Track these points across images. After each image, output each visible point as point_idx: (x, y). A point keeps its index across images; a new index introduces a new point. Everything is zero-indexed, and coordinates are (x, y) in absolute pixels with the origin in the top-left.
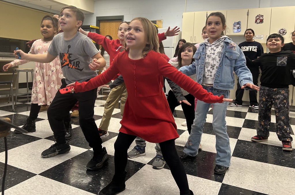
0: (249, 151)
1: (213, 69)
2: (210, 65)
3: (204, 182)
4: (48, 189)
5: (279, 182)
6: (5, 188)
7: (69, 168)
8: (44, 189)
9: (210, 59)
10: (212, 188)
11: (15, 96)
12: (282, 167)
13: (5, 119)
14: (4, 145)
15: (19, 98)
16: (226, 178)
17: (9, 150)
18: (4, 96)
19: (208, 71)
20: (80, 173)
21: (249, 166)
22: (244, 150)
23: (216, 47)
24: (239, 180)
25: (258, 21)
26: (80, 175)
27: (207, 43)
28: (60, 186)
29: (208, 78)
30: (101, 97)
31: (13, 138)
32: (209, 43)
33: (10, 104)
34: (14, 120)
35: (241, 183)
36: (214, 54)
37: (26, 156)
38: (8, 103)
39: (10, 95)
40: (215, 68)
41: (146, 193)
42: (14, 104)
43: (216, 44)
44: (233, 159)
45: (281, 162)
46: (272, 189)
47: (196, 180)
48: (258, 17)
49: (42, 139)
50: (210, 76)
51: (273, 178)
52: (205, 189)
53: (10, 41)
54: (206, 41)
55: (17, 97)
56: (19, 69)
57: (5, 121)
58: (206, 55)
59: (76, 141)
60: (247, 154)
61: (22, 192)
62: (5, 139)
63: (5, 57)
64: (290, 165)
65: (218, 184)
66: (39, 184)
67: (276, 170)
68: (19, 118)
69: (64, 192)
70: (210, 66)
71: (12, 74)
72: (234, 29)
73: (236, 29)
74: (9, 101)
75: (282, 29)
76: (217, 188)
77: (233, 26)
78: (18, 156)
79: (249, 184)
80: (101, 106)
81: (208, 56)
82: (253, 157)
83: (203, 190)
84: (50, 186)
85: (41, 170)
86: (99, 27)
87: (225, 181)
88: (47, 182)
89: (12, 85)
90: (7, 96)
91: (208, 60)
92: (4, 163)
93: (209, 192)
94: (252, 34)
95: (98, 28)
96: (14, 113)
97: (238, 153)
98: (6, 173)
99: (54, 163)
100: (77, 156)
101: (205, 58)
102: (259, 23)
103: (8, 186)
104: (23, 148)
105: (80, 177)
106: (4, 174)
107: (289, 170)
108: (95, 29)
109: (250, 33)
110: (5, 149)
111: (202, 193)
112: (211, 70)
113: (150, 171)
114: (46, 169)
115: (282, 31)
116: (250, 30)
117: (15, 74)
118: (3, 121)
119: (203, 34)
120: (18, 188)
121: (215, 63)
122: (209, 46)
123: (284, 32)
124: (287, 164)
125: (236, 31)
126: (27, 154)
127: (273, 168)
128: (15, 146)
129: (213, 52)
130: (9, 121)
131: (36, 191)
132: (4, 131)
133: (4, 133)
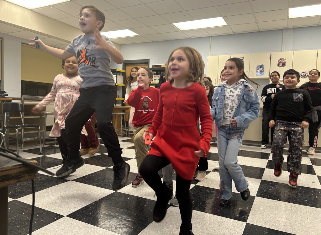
0: (272, 191)
1: (232, 110)
2: (229, 106)
3: (228, 222)
4: (75, 231)
5: (302, 221)
6: (32, 230)
7: (96, 209)
8: (72, 230)
9: (229, 101)
10: (237, 228)
11: (43, 139)
12: (305, 206)
13: (32, 161)
14: (32, 187)
15: (46, 140)
16: (250, 218)
17: (37, 192)
18: (32, 139)
19: (227, 112)
20: (108, 214)
21: (272, 206)
22: (267, 190)
23: (234, 90)
24: (263, 219)
25: (281, 64)
26: (108, 216)
27: (226, 85)
28: (87, 227)
29: (227, 119)
30: (128, 140)
31: (40, 180)
32: (228, 85)
33: (38, 147)
34: (41, 162)
35: (265, 223)
36: (233, 96)
37: (54, 198)
38: (36, 146)
39: (37, 138)
40: (234, 109)
41: (173, 233)
42: (42, 147)
43: (235, 87)
44: (257, 200)
45: (304, 201)
46: (295, 228)
47: (221, 220)
48: (280, 61)
49: (69, 181)
50: (229, 117)
51: (296, 217)
52: (229, 229)
53: (38, 84)
54: (224, 83)
55: (45, 140)
56: (46, 112)
57: (32, 164)
58: (225, 97)
59: (103, 182)
60: (271, 194)
61: (50, 234)
62: (33, 181)
63: (33, 100)
64: (312, 204)
65: (243, 224)
66: (66, 226)
67: (299, 210)
68: (46, 160)
69: (92, 233)
70: (229, 108)
71: (40, 117)
72: (257, 72)
73: (259, 72)
74: (37, 144)
75: (304, 72)
76: (241, 228)
77: (256, 69)
78: (46, 198)
79: (273, 223)
80: (128, 148)
81: (227, 98)
82: (276, 196)
83: (228, 230)
84: (77, 227)
85: (68, 211)
86: (126, 70)
87: (249, 221)
88: (74, 223)
89: (39, 128)
90: (35, 139)
91: (227, 101)
92: (32, 205)
93: (233, 232)
94: (277, 77)
95: (124, 71)
96: (41, 156)
97: (262, 193)
98: (33, 215)
99: (81, 205)
100: (104, 197)
101: (224, 99)
102: (282, 66)
103: (36, 228)
104: (51, 190)
105: (108, 218)
106: (31, 216)
107: (311, 209)
108: (122, 73)
109: (276, 76)
110: (32, 191)
111: (227, 233)
112: (230, 111)
113: (175, 212)
114: (74, 211)
115: (304, 74)
116: (276, 73)
117: (42, 117)
118: (31, 163)
119: (221, 76)
120: (46, 229)
121: (234, 105)
122: (228, 88)
123: (305, 75)
124: (310, 204)
125: (259, 74)
126: (55, 196)
127: (296, 207)
128: (42, 188)
129: (232, 94)
130: (36, 164)
131: (63, 232)
132: (31, 174)
133: (32, 175)
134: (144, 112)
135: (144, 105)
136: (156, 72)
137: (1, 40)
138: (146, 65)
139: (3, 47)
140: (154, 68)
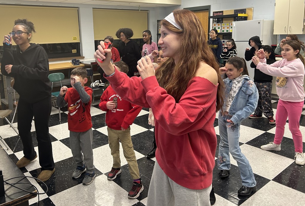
9: (232, 92)
36: (235, 87)
136: (218, 19)
137: (78, 9)
138: (207, 11)
139: (79, 15)
140: (215, 16)
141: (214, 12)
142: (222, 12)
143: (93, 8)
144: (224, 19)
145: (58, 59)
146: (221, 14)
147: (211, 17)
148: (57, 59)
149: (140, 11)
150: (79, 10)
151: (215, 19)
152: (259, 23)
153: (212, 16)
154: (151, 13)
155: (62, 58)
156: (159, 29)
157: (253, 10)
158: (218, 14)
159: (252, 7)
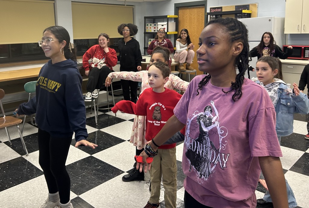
86: (178, 15)
108: (174, 19)
134: (155, 124)
135: (155, 115)
136: (216, 15)
137: (54, 2)
138: (203, 7)
139: (55, 9)
140: (212, 13)
141: (211, 8)
142: (221, 8)
143: (72, 2)
144: (223, 15)
145: (30, 62)
146: (219, 10)
147: (208, 14)
148: (28, 62)
149: (126, 6)
150: (55, 4)
151: (213, 15)
152: (270, 20)
153: (209, 12)
154: (137, 9)
155: (35, 62)
156: (146, 27)
157: (258, 6)
158: (216, 10)
159: (257, 3)
